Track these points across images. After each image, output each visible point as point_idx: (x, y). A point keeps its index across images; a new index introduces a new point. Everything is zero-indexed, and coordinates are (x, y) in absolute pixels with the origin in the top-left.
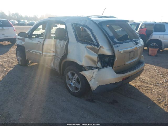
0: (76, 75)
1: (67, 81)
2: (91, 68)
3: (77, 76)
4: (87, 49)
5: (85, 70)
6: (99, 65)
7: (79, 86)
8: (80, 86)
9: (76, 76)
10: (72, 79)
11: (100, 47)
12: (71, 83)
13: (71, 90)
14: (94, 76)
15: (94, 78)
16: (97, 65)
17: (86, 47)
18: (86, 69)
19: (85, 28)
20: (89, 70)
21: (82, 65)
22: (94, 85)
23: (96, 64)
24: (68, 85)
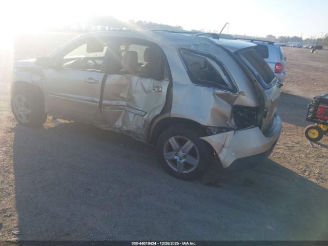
0: (189, 142)
1: (165, 153)
2: (220, 130)
3: (192, 145)
4: (214, 97)
5: (212, 134)
6: (232, 123)
7: (195, 162)
8: (198, 161)
9: (190, 144)
10: (178, 150)
11: (238, 93)
12: (176, 157)
13: (176, 170)
14: (227, 144)
15: (227, 146)
16: (230, 125)
17: (213, 94)
18: (212, 131)
19: (207, 58)
20: (217, 133)
21: (206, 125)
22: (227, 158)
23: (228, 122)
24: (167, 161)
